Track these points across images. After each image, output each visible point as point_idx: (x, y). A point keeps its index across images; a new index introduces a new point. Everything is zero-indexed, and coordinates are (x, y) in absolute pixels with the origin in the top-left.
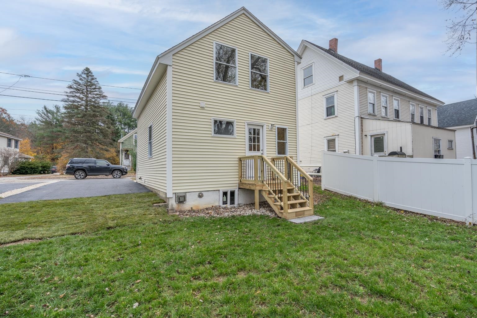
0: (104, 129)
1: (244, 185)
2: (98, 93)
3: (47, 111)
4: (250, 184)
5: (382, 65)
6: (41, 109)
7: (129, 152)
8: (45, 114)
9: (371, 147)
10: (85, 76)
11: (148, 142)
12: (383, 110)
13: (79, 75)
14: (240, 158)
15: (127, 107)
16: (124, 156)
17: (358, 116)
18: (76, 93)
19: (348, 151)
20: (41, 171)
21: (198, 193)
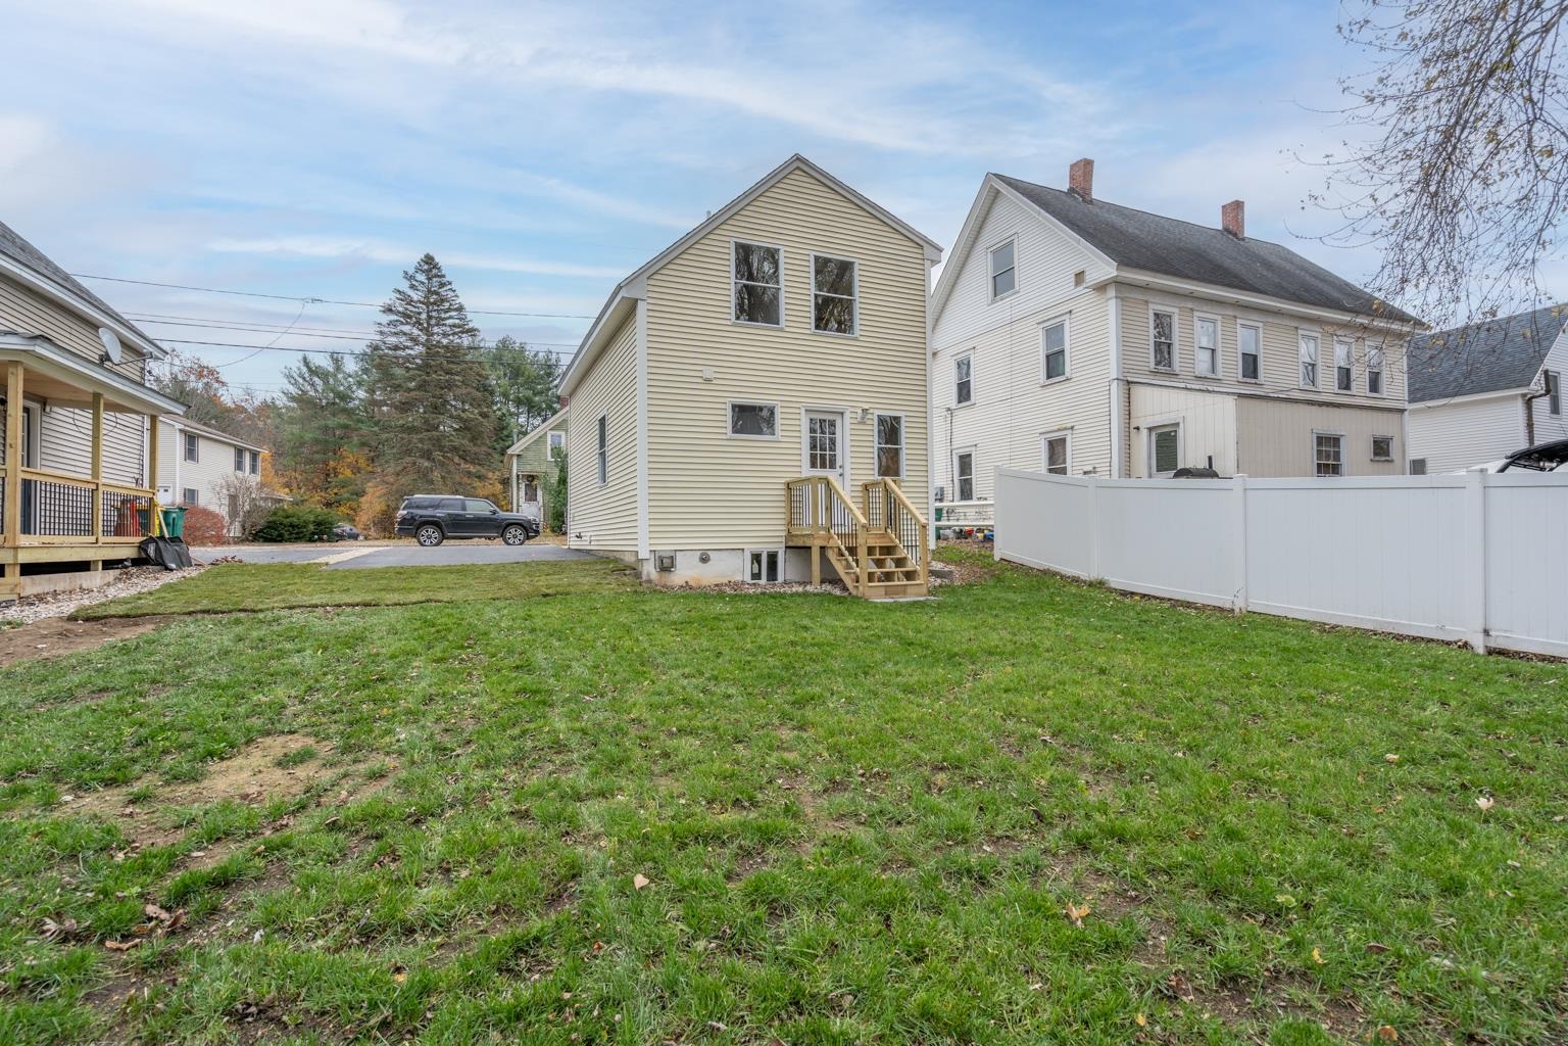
0: (472, 420)
1: (795, 539)
2: (457, 321)
3: (310, 369)
4: (804, 536)
5: (1243, 220)
6: (294, 362)
7: (535, 483)
8: (304, 379)
9: (1150, 458)
10: (422, 277)
11: (597, 451)
12: (1205, 356)
13: (409, 277)
14: (788, 484)
15: (522, 350)
16: (522, 493)
17: (1117, 379)
18: (402, 323)
19: (1095, 468)
20: (314, 534)
21: (699, 553)
